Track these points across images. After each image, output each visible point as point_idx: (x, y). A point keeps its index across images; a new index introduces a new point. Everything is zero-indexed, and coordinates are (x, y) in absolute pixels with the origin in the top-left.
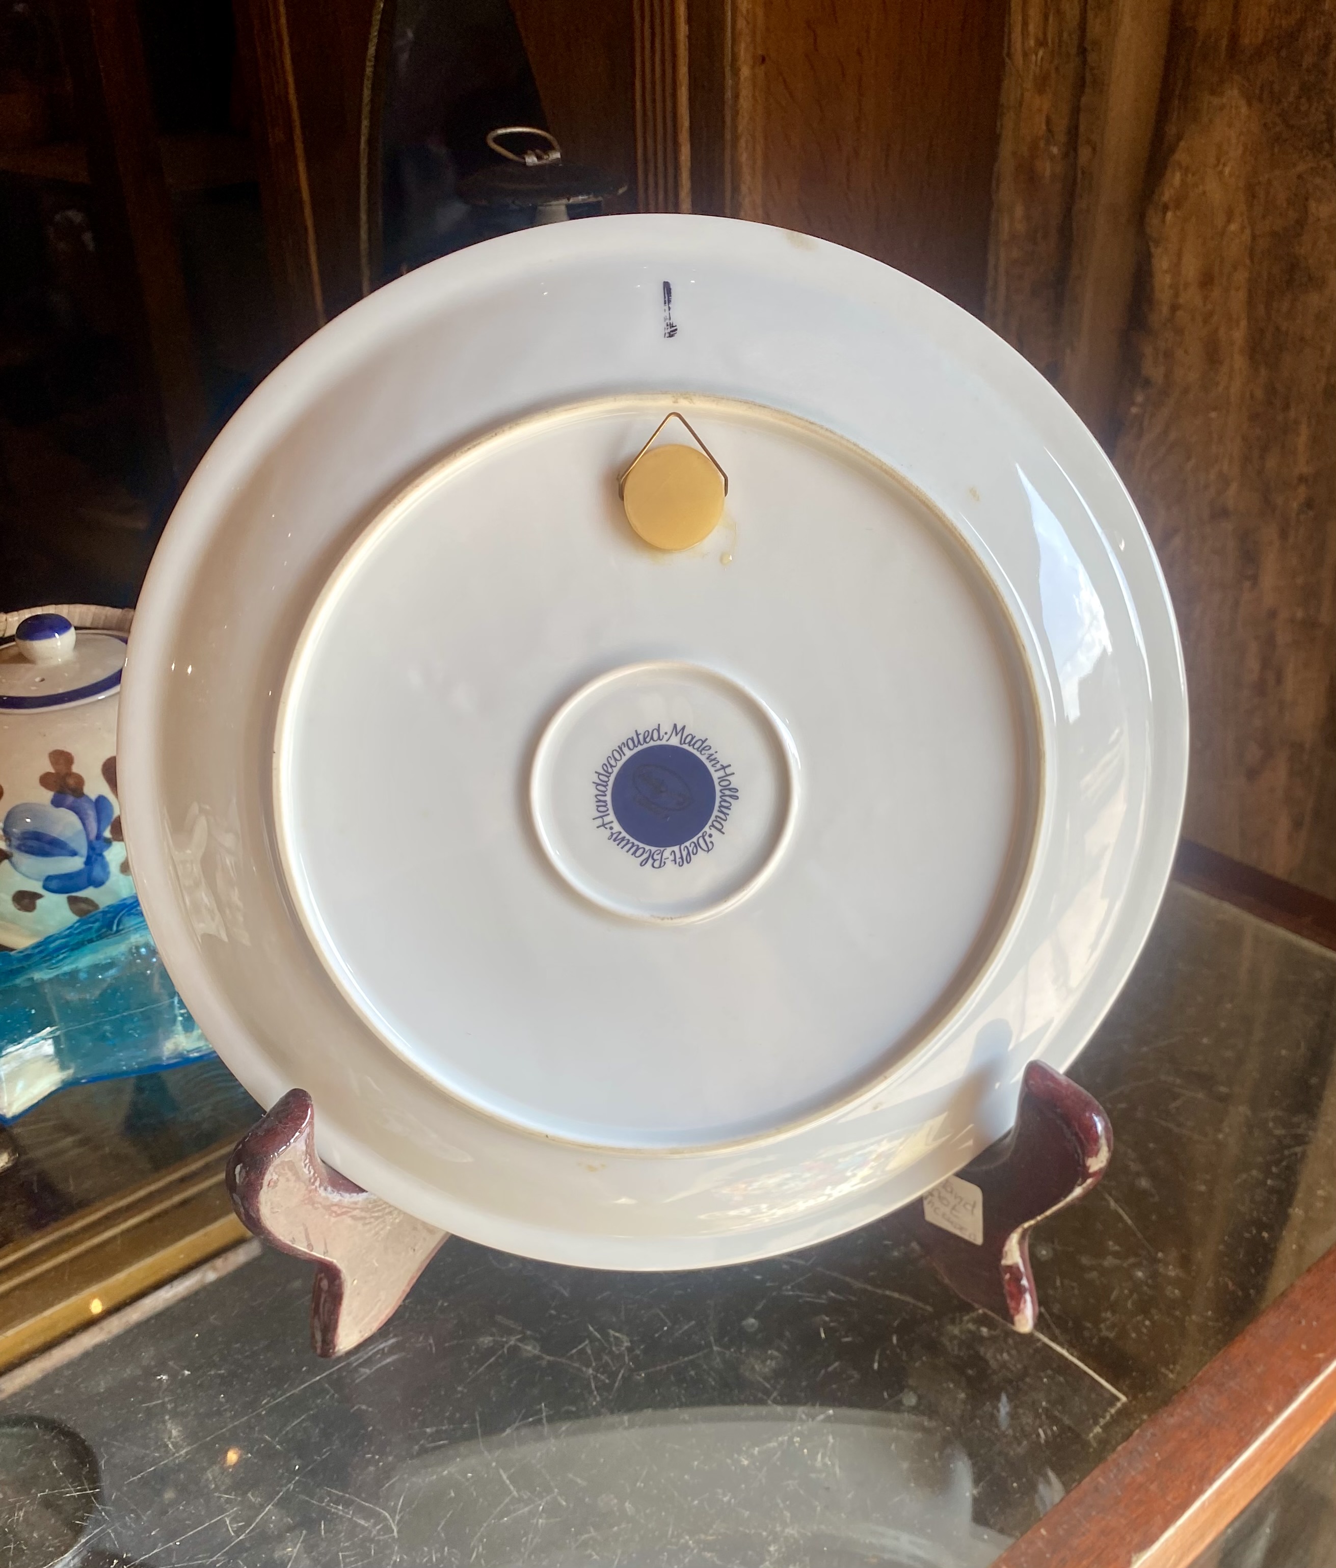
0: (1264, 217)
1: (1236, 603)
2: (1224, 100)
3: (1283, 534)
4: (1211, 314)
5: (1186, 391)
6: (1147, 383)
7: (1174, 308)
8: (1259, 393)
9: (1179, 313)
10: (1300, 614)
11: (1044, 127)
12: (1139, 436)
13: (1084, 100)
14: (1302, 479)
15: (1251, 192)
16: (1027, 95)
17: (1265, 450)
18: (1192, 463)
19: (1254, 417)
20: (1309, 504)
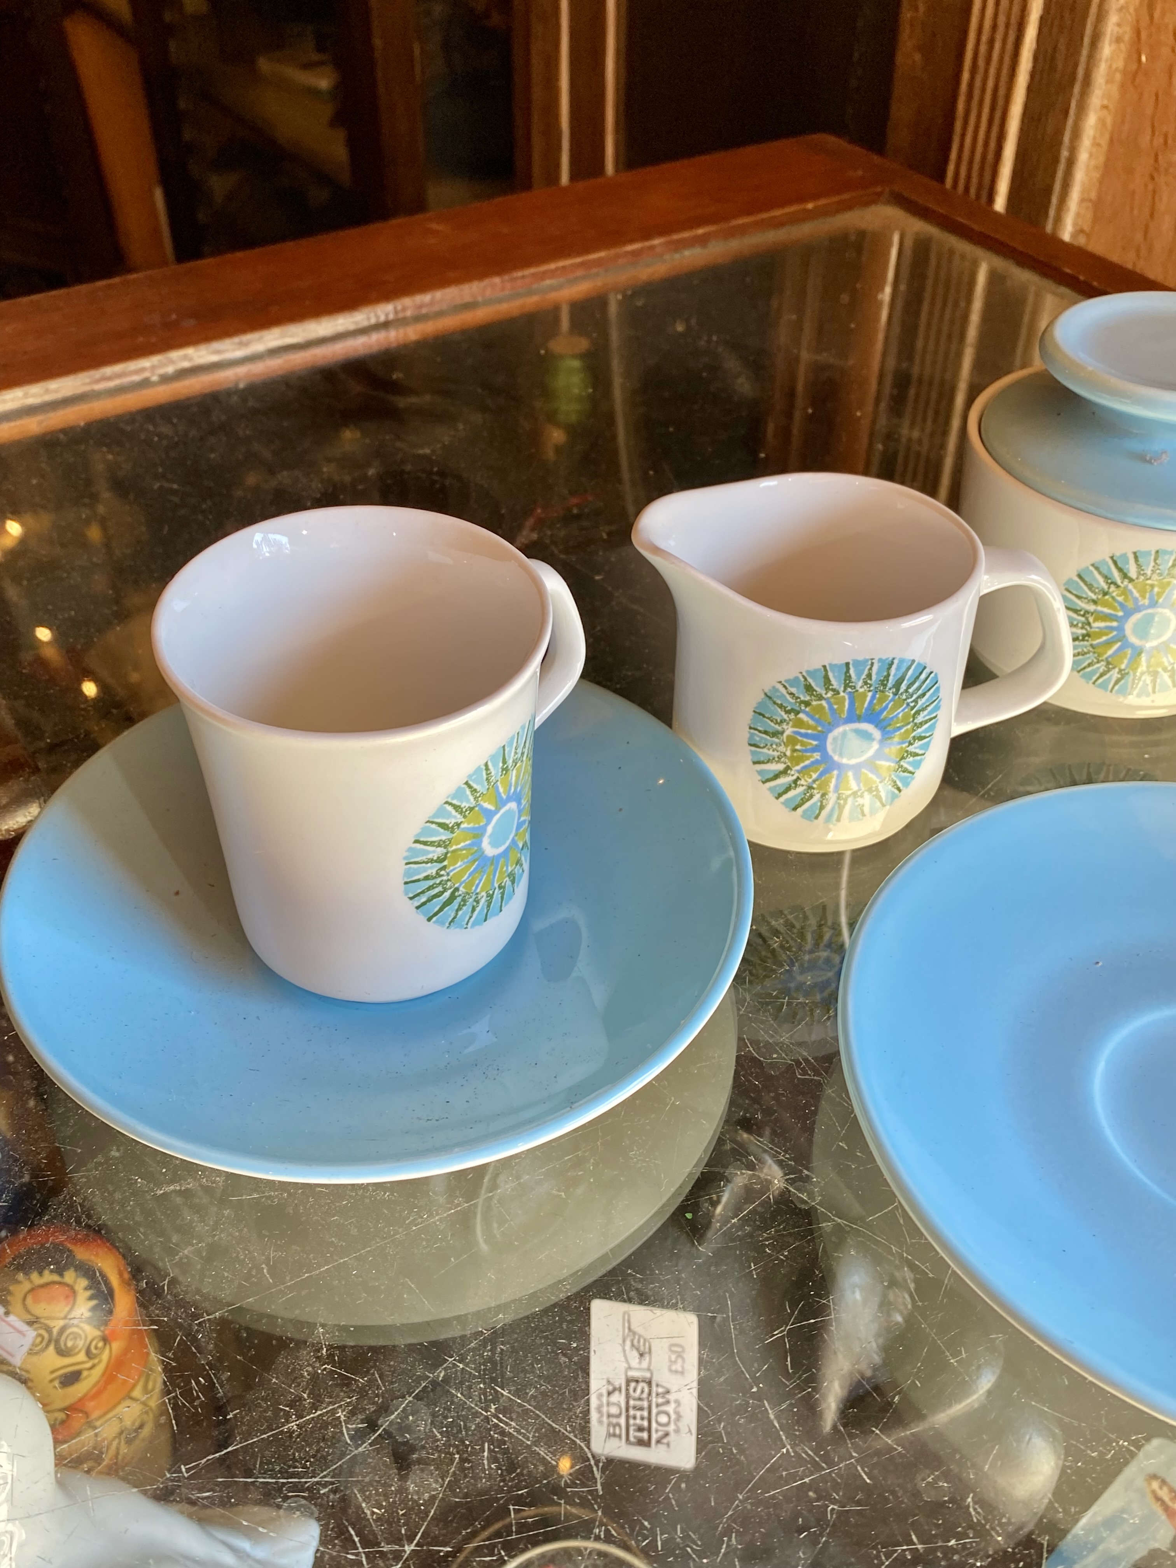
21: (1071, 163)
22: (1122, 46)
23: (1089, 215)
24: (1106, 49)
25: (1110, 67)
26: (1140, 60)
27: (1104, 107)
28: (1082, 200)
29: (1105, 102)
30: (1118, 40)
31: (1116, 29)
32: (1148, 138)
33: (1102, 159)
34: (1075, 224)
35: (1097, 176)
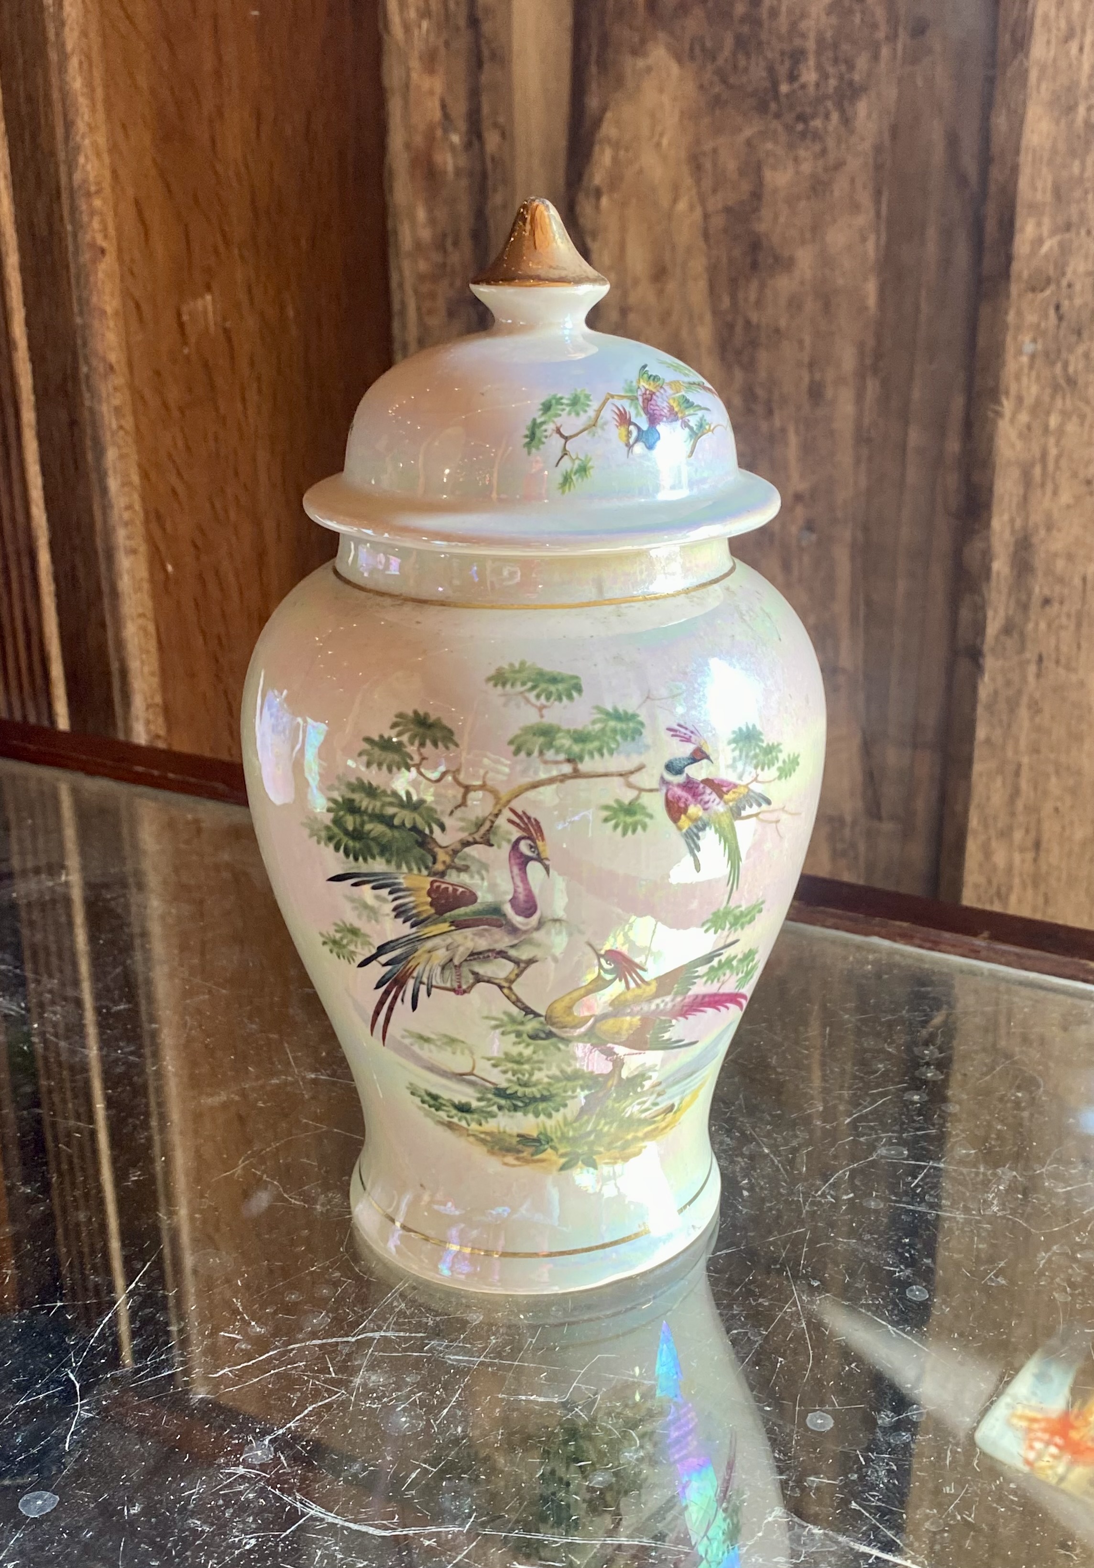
0: (715, 191)
2: (650, 61)
3: (784, 564)
4: (669, 312)
7: (624, 311)
9: (632, 316)
11: (438, 115)
13: (484, 78)
14: (796, 495)
15: (695, 163)
16: (414, 76)
20: (808, 525)
21: (124, 672)
22: (141, 558)
23: (160, 720)
24: (124, 562)
25: (133, 578)
26: (166, 569)
27: (140, 615)
28: (148, 707)
29: (140, 610)
30: (133, 551)
31: (127, 542)
32: (200, 640)
33: (156, 665)
34: (148, 732)
35: (155, 681)
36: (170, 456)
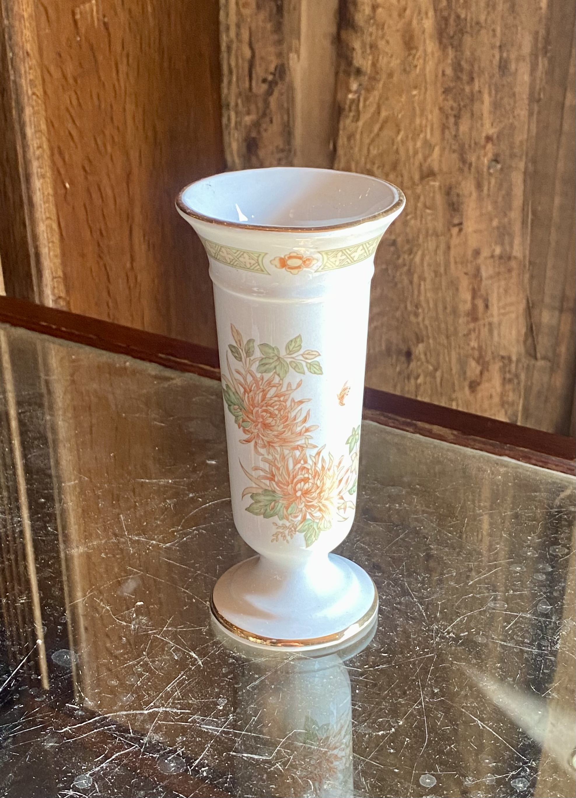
1: (449, 248)
3: (479, 186)
4: (405, 10)
5: (390, 75)
6: (359, 72)
7: (374, 8)
8: (449, 71)
9: (380, 10)
10: (498, 251)
12: (357, 118)
14: (488, 139)
17: (457, 117)
18: (402, 133)
19: (446, 91)
20: (496, 160)
21: (38, 255)
22: (48, 180)
23: (62, 287)
24: (37, 183)
25: (43, 193)
26: (65, 186)
27: (47, 218)
28: (54, 278)
29: (48, 215)
30: (43, 176)
31: (39, 170)
32: (89, 233)
33: (58, 251)
34: (53, 294)
35: (58, 261)
36: (67, 110)
